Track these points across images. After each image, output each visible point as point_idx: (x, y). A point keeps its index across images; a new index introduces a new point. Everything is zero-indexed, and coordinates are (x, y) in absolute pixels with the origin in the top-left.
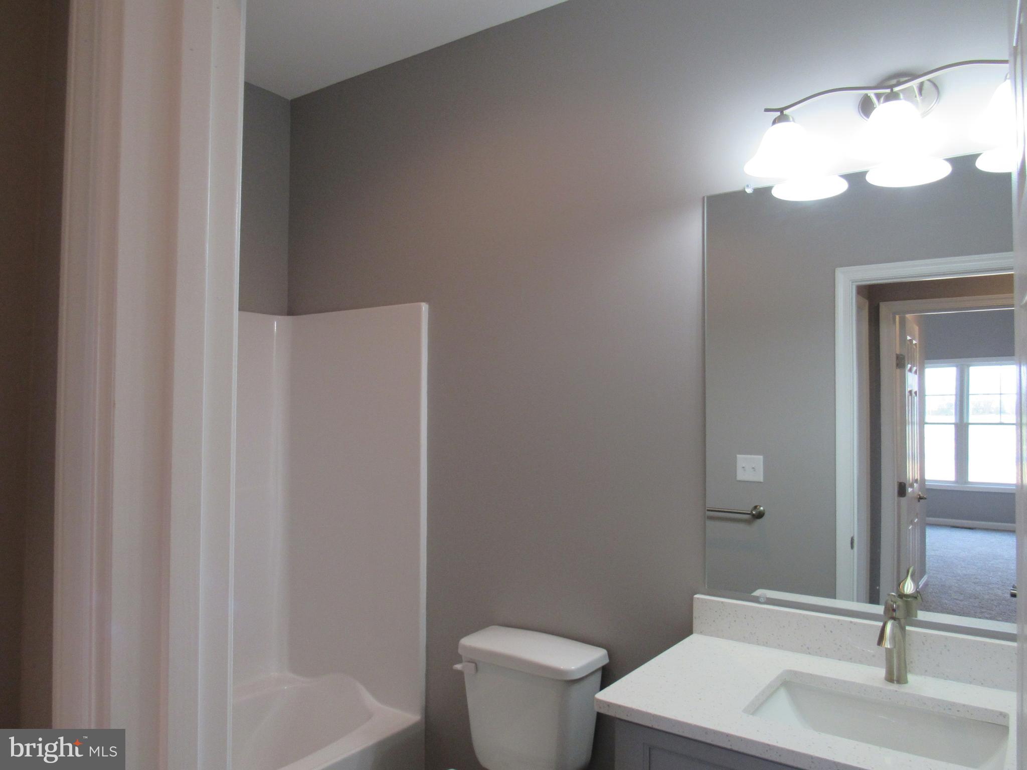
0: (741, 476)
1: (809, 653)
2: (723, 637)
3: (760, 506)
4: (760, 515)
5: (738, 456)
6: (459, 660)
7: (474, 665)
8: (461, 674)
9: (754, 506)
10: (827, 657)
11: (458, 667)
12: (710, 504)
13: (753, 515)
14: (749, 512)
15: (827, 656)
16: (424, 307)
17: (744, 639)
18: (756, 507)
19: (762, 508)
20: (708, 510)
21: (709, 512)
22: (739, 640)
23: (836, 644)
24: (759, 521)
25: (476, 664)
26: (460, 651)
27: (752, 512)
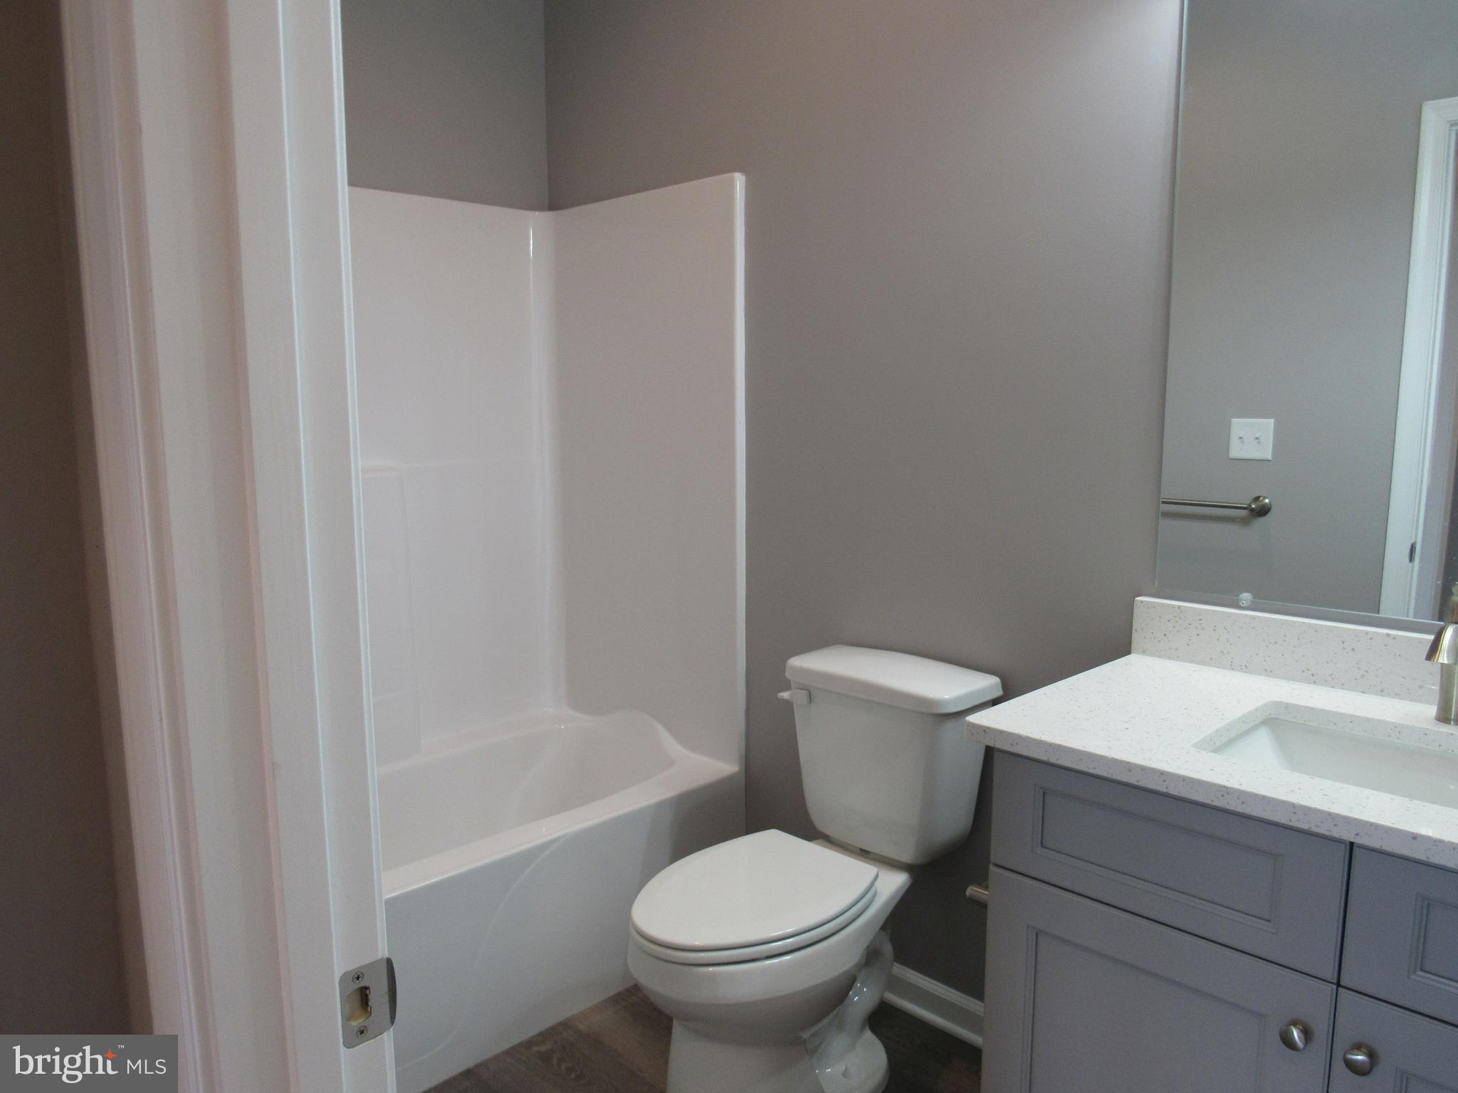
0: (1236, 451)
1: (1314, 682)
2: (1178, 658)
3: (1265, 498)
4: (1263, 511)
5: (1234, 420)
6: (787, 686)
7: (805, 692)
8: (788, 705)
9: (1254, 496)
10: (1343, 689)
11: (785, 695)
12: (1167, 493)
13: (1252, 510)
14: (1246, 506)
15: (1343, 687)
16: (739, 180)
17: (1211, 662)
18: (1257, 499)
19: (1267, 501)
20: (1164, 502)
21: (1164, 505)
22: (1201, 663)
23: (1359, 668)
24: (1261, 520)
25: (810, 692)
26: (788, 675)
27: (1250, 505)
